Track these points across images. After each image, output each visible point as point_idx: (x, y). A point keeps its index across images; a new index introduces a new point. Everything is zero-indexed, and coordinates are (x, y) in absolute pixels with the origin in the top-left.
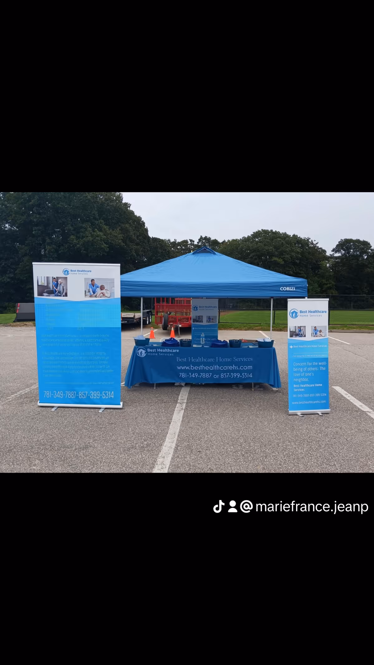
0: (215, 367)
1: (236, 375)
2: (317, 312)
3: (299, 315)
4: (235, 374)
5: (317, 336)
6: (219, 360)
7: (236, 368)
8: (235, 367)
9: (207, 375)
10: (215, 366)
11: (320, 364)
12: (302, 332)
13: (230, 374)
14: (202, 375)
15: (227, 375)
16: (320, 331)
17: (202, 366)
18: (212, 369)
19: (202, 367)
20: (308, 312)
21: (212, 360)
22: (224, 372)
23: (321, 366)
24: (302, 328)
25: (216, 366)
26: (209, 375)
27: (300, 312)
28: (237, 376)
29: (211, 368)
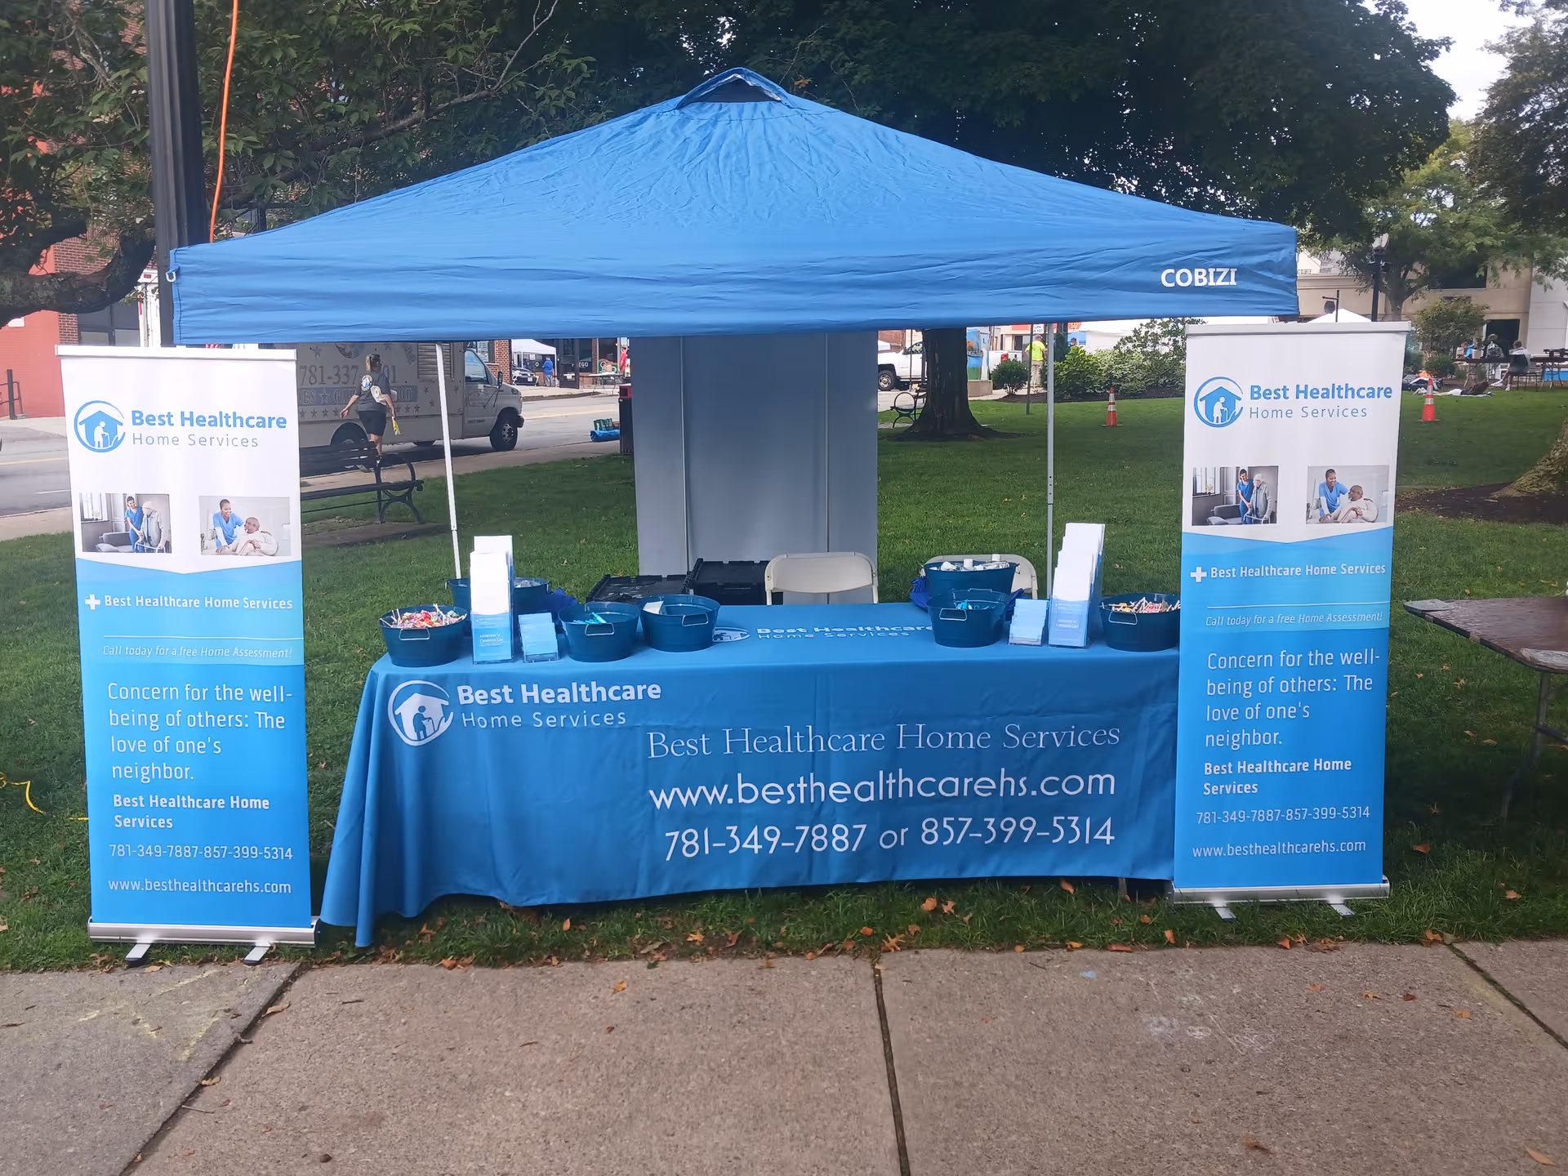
0: (891, 781)
1: (1011, 830)
2: (1343, 393)
3: (1246, 412)
4: (1008, 824)
5: (1336, 520)
6: (911, 742)
7: (1018, 789)
8: (1008, 784)
9: (837, 837)
10: (886, 778)
11: (1345, 659)
12: (1257, 499)
13: (980, 825)
14: (810, 837)
15: (958, 826)
16: (1355, 493)
17: (807, 781)
18: (872, 798)
19: (807, 790)
20: (1291, 393)
21: (868, 740)
22: (940, 806)
23: (1351, 668)
24: (1257, 477)
25: (896, 777)
26: (852, 839)
27: (1252, 392)
28: (1019, 833)
29: (864, 792)
